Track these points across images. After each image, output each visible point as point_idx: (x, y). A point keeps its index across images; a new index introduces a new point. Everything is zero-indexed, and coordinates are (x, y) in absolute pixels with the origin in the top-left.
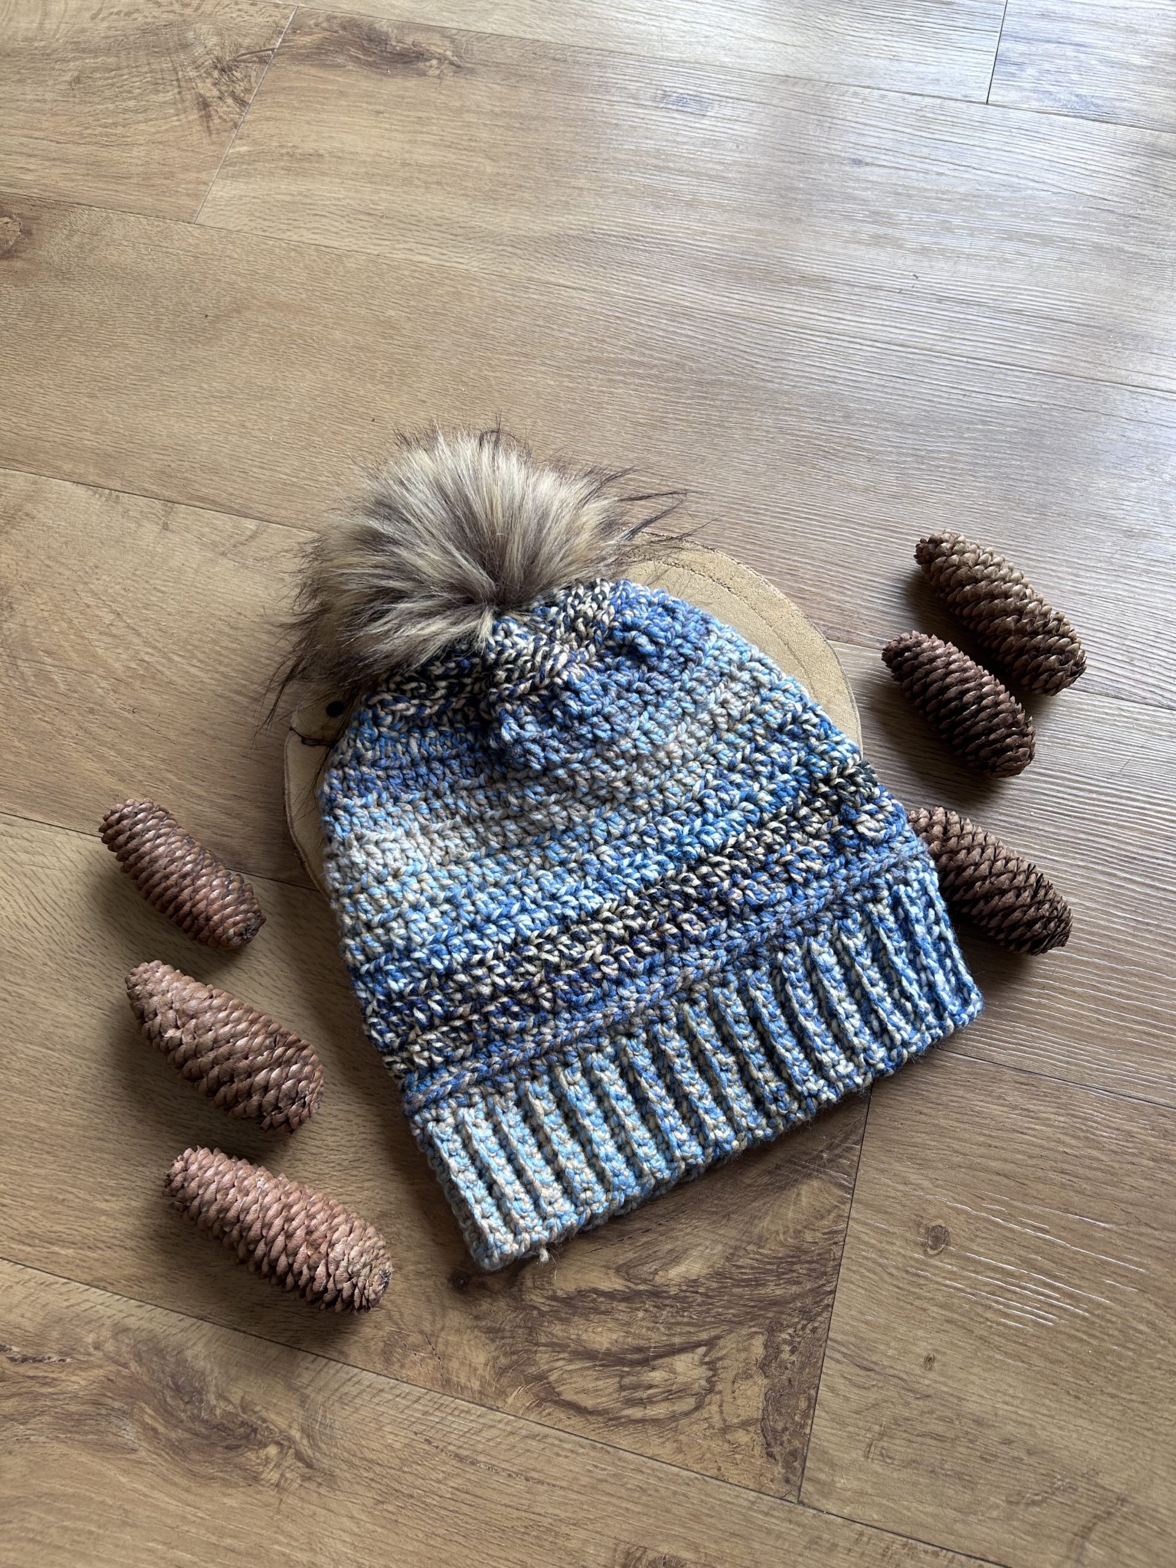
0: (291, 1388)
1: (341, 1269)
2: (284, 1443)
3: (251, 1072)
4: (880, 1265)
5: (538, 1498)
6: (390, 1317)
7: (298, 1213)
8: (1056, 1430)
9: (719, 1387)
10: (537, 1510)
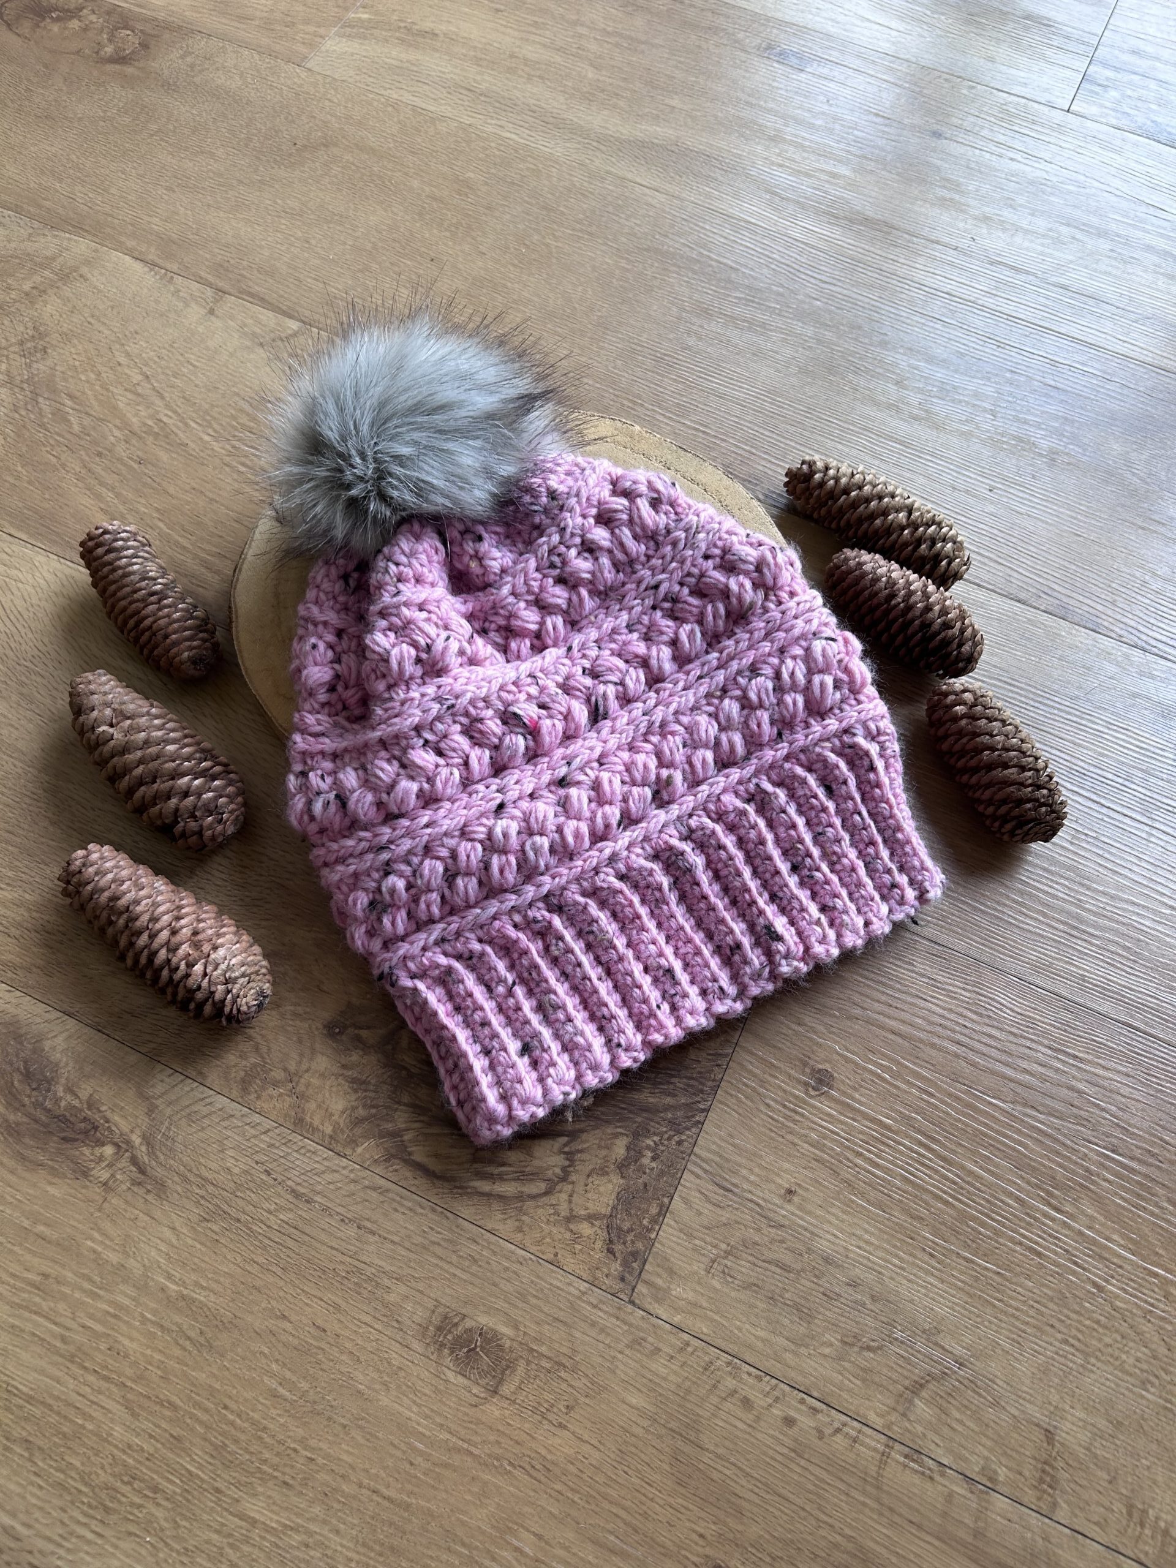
0: (142, 1095)
1: (219, 971)
2: (122, 1146)
3: (175, 775)
4: (758, 1094)
5: (366, 1247)
6: (257, 1049)
7: (187, 914)
8: (904, 1282)
9: (573, 1177)
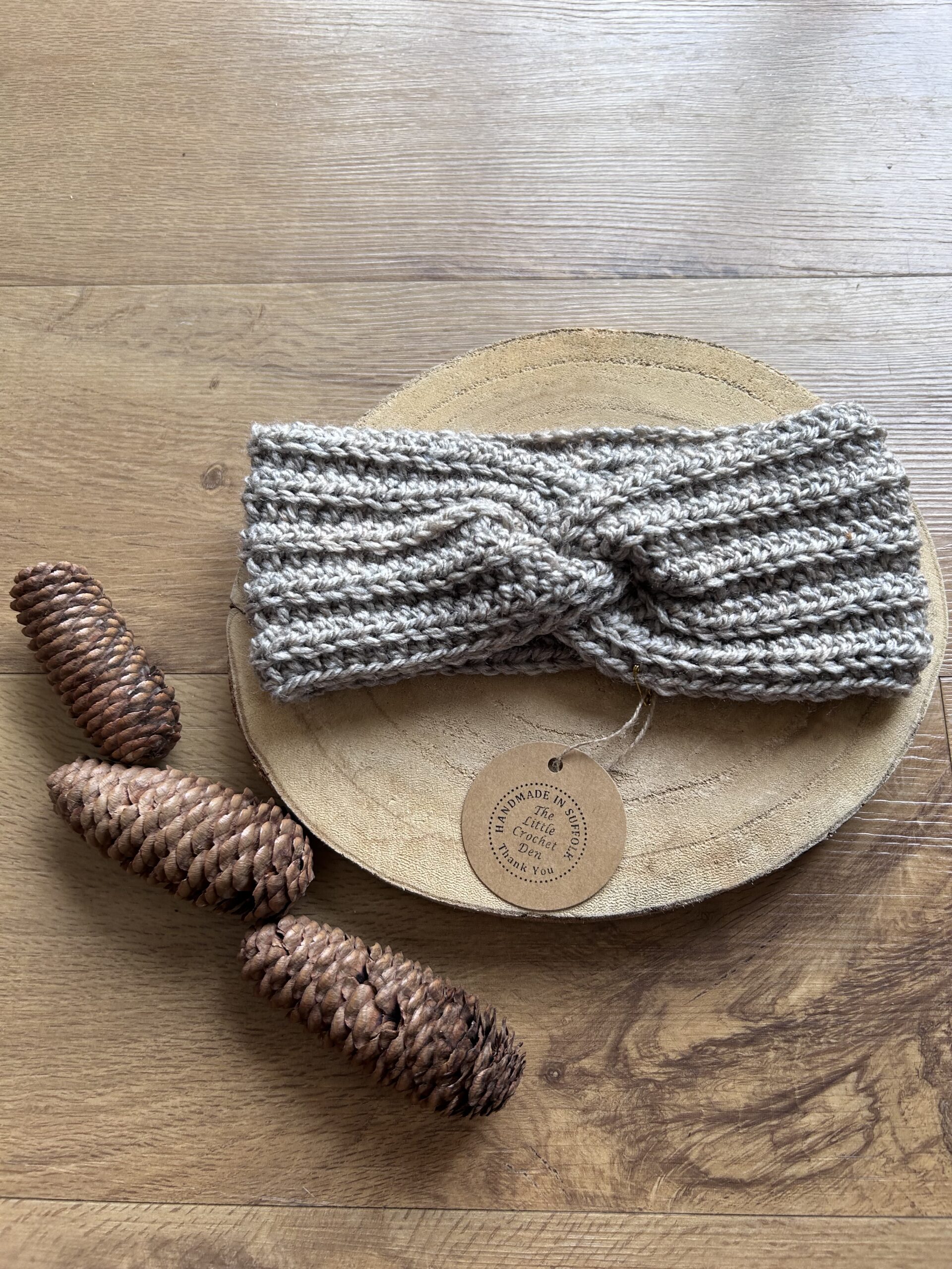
6: (483, 1139)
9: (885, 1113)
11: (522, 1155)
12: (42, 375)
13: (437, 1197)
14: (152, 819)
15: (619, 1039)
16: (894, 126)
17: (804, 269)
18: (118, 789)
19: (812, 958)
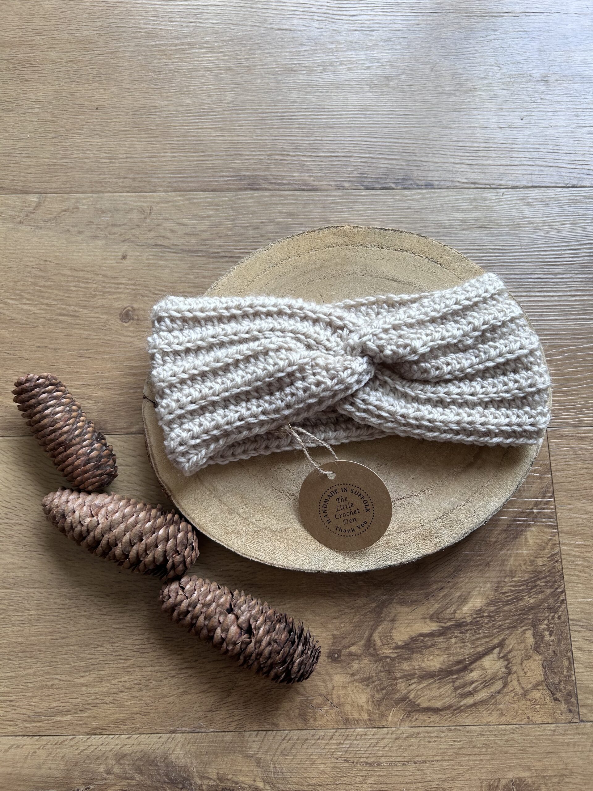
0: (247, 757)
4: (587, 567)
5: (426, 772)
9: (514, 669)
10: (428, 779)
11: (319, 700)
12: (19, 252)
13: (273, 724)
14: (107, 526)
15: (371, 635)
16: (525, 92)
17: (472, 183)
18: (85, 508)
19: (475, 588)
